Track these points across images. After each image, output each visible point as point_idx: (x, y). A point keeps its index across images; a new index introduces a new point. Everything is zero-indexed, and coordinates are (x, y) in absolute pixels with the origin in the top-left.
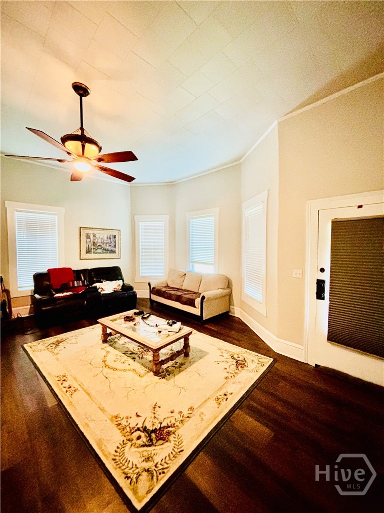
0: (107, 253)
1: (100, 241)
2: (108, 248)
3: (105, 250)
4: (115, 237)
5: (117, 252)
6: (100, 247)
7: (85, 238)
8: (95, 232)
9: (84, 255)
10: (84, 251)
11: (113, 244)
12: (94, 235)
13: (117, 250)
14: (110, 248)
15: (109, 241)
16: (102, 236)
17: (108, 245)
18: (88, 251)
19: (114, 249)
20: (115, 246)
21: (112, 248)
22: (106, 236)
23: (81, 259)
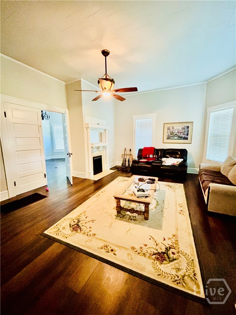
0: (181, 139)
1: (177, 131)
2: (182, 136)
3: (180, 137)
4: (188, 127)
5: (189, 139)
6: (176, 135)
7: (167, 130)
8: (174, 125)
9: (166, 141)
10: (165, 137)
11: (186, 133)
12: (173, 128)
13: (189, 137)
14: (183, 136)
15: (183, 131)
16: (178, 128)
17: (182, 134)
18: (168, 138)
19: (187, 136)
20: (188, 134)
21: (185, 136)
22: (181, 127)
23: (163, 143)
